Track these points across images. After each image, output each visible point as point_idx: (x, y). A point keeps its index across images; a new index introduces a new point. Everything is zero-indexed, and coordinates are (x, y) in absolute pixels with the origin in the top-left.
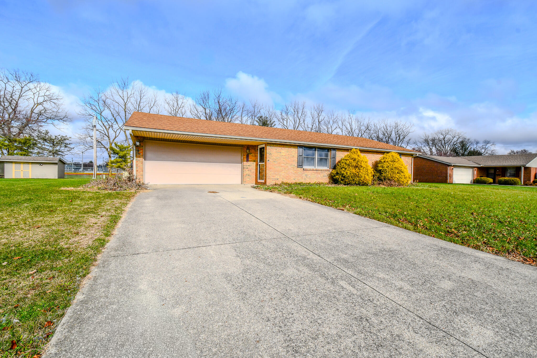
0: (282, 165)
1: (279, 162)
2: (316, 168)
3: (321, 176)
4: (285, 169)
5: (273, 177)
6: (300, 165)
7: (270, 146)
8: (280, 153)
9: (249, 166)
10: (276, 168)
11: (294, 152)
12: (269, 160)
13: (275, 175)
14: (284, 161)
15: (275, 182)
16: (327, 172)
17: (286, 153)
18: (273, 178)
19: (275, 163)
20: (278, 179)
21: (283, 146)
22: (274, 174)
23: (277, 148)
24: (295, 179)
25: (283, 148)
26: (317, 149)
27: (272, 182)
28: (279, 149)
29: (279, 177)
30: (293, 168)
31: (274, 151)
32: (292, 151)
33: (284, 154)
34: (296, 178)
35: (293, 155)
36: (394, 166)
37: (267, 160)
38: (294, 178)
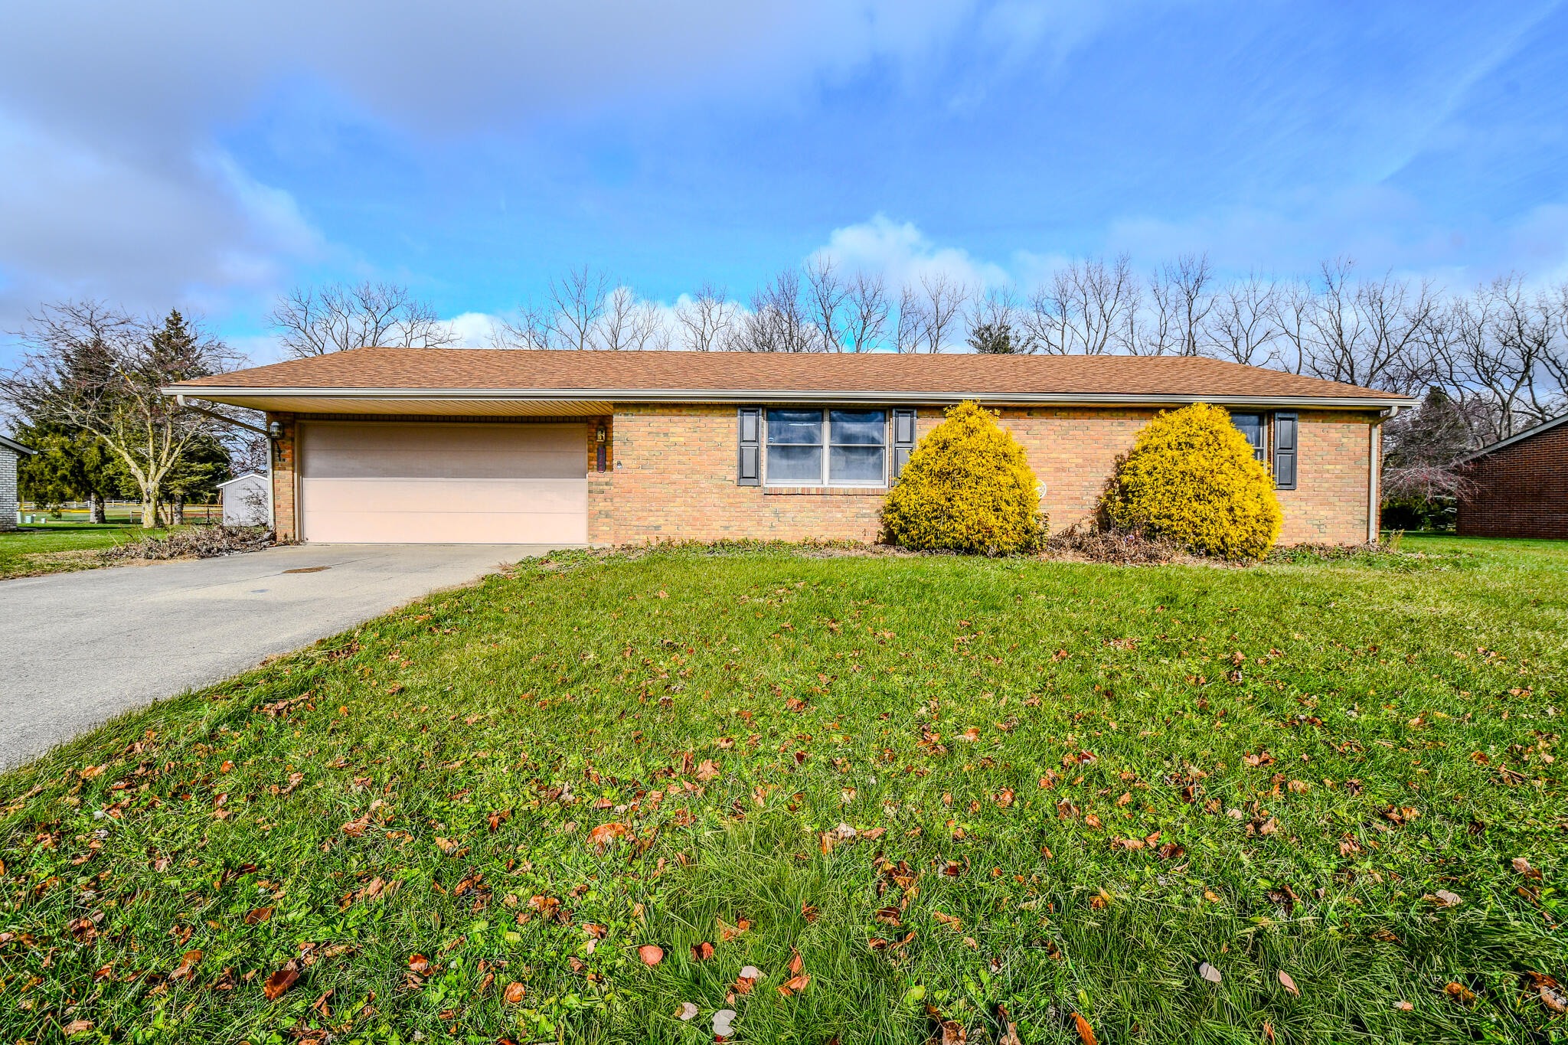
0: (674, 477)
1: (661, 466)
2: (826, 485)
3: (848, 514)
4: (686, 491)
5: (639, 519)
6: (747, 476)
7: (626, 415)
8: (666, 435)
9: (607, 484)
10: (653, 490)
11: (725, 429)
12: (619, 464)
13: (645, 514)
14: (680, 462)
15: (645, 537)
16: (872, 500)
17: (688, 435)
18: (637, 523)
19: (646, 471)
20: (657, 528)
21: (674, 411)
22: (642, 510)
23: (651, 419)
24: (726, 528)
25: (676, 419)
26: (826, 417)
27: (637, 537)
28: (659, 421)
29: (661, 521)
30: (722, 487)
31: (642, 429)
32: (715, 425)
33: (682, 439)
34: (732, 523)
35: (718, 440)
36: (1181, 466)
37: (615, 462)
38: (726, 524)
